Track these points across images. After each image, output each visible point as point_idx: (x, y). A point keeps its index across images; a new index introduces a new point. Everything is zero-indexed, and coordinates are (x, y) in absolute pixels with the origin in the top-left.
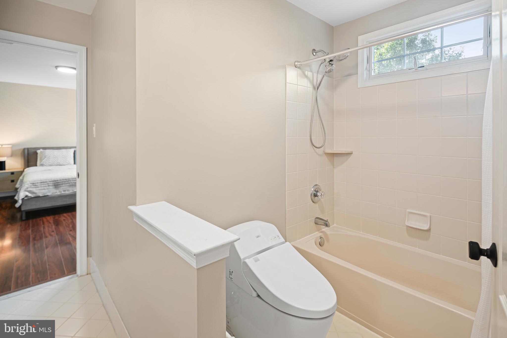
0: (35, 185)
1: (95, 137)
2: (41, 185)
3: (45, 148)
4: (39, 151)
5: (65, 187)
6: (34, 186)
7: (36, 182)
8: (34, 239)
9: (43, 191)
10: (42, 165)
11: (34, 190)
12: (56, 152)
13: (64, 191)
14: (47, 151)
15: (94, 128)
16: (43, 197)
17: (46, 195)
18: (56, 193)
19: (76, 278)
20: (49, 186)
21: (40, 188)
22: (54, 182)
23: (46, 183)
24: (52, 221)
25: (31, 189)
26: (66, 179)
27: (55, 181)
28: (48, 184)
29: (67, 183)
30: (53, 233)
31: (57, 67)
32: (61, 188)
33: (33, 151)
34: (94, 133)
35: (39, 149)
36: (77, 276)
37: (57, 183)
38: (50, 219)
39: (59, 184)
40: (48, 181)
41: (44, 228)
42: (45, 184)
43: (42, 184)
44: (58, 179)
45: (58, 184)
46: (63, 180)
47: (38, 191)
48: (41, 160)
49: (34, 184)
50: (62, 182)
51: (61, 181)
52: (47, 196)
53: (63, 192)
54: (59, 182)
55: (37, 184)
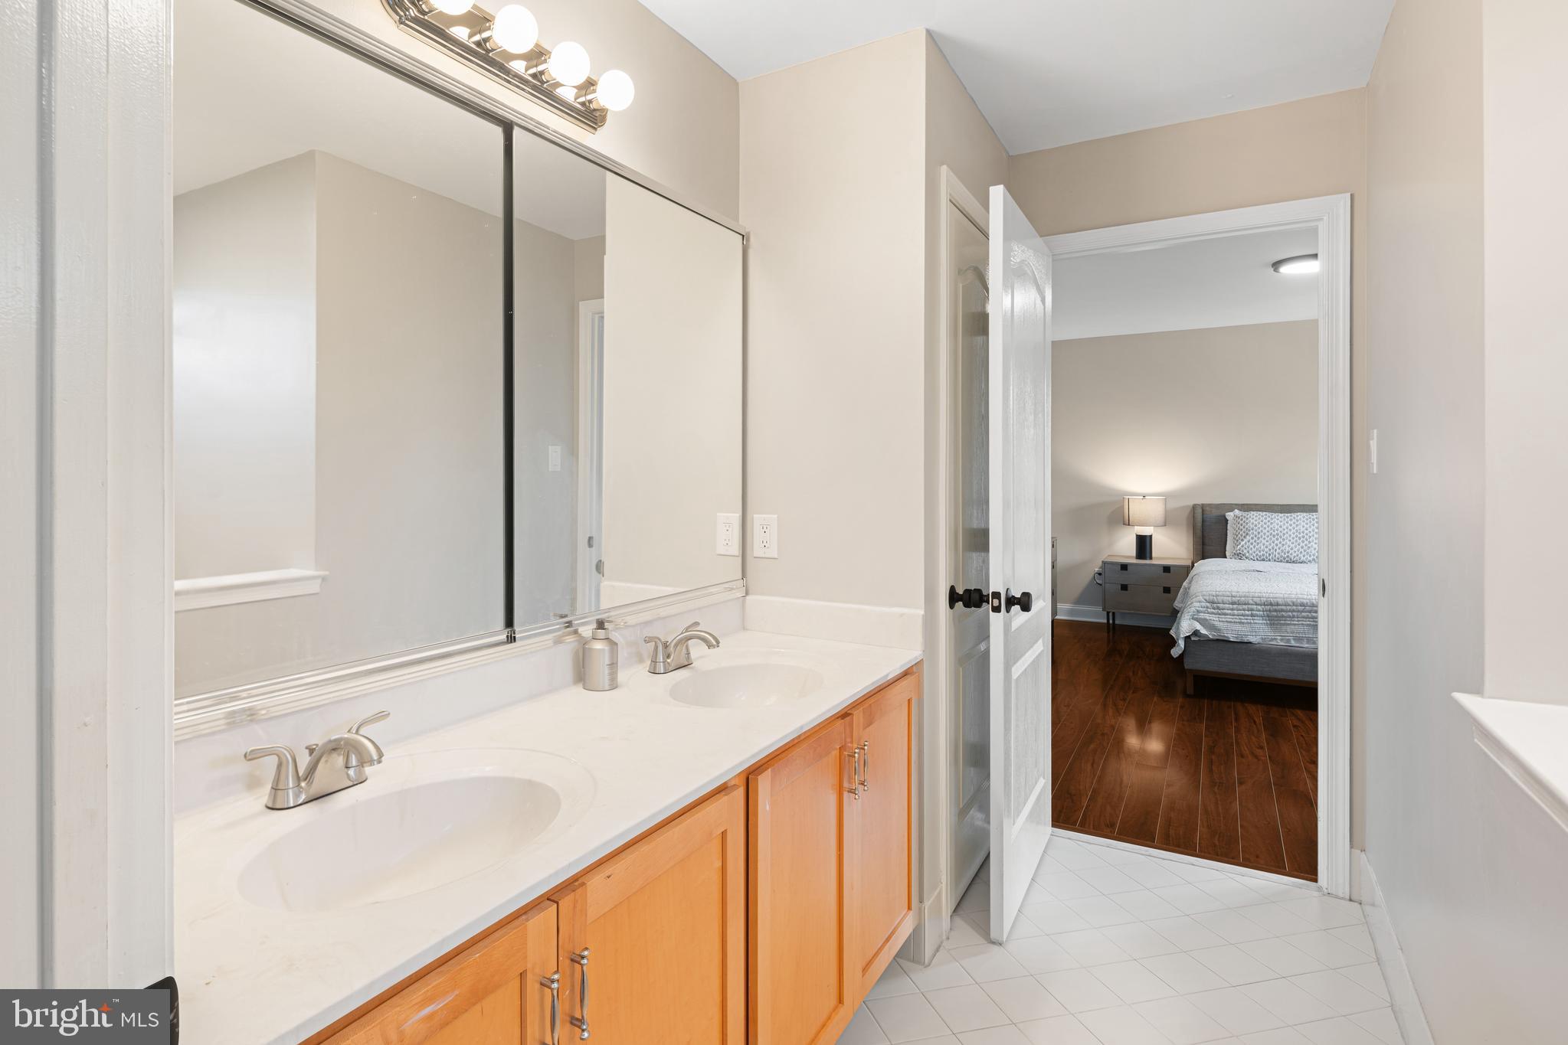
0: (1218, 608)
1: (1375, 472)
2: (1232, 609)
3: (1246, 508)
4: (1230, 516)
5: (1301, 629)
6: (1214, 609)
7: (1220, 599)
8: (1211, 750)
9: (1238, 627)
10: (1239, 556)
11: (1214, 619)
12: (1278, 520)
13: (1298, 639)
14: (1254, 517)
15: (1373, 444)
16: (1236, 645)
17: (1245, 640)
18: (1272, 640)
19: (1316, 894)
20: (1252, 615)
21: (1229, 618)
22: (1268, 608)
23: (1246, 607)
24: (1259, 720)
25: (1207, 616)
26: (1302, 605)
27: (1271, 604)
28: (1252, 610)
29: (1308, 617)
30: (1259, 752)
31: (1276, 265)
32: (1289, 629)
33: (1215, 513)
34: (1374, 459)
35: (1231, 507)
36: (1320, 889)
37: (1276, 611)
38: (1257, 712)
39: (1283, 616)
40: (1251, 602)
41: (1238, 730)
42: (1244, 610)
43: (1235, 606)
44: (1280, 601)
45: (1280, 614)
46: (1294, 604)
47: (1226, 624)
48: (1237, 542)
49: (1214, 604)
50: (1294, 611)
51: (1289, 608)
52: (1249, 645)
53: (1293, 643)
54: (1282, 611)
55: (1221, 605)
